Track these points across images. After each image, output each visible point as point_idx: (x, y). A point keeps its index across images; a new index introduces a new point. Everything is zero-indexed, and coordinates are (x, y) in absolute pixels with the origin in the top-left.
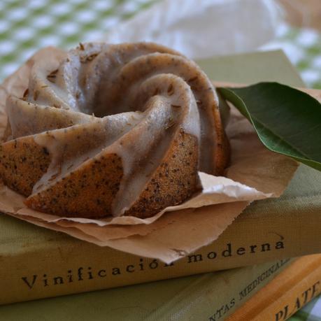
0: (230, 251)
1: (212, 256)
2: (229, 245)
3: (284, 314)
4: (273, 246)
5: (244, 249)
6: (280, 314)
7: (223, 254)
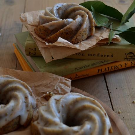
0: (99, 55)
1: (94, 55)
2: (99, 53)
3: (101, 71)
4: (110, 56)
5: (102, 55)
6: (99, 70)
7: (97, 55)
